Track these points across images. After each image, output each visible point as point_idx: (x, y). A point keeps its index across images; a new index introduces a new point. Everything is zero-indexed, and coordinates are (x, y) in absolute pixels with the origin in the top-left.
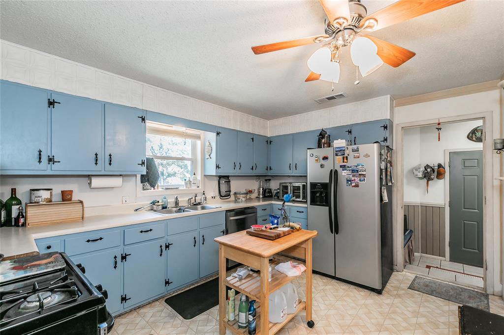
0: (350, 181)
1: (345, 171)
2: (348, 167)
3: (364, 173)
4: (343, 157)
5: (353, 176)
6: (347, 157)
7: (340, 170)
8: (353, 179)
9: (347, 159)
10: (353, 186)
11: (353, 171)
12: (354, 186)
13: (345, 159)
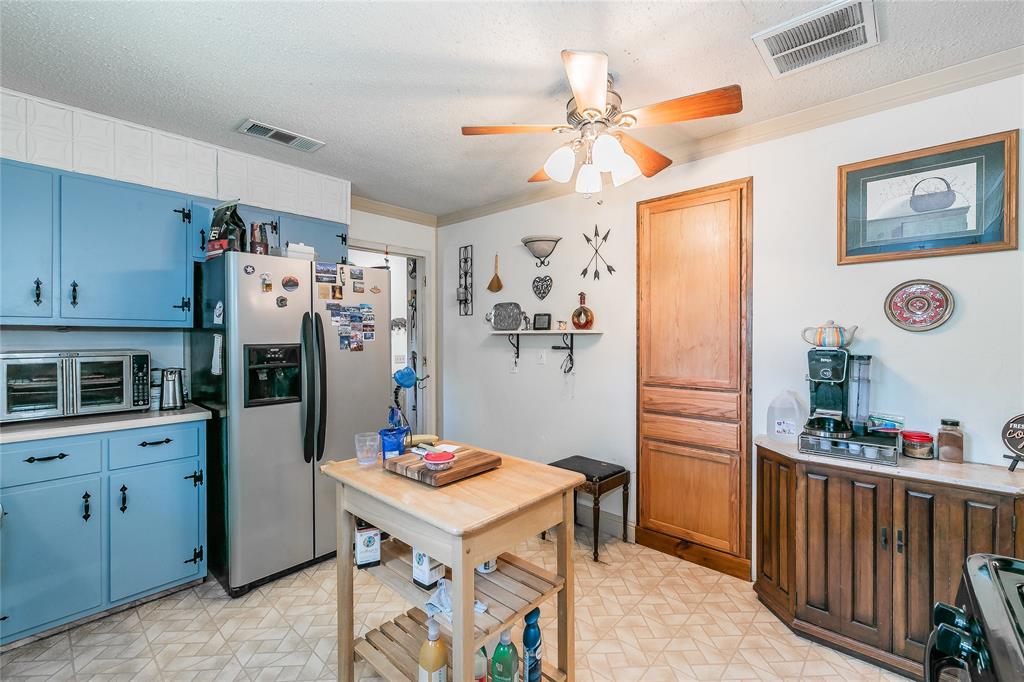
0: (347, 338)
1: (338, 318)
2: (344, 310)
3: (372, 323)
4: (333, 287)
5: (353, 328)
6: (341, 288)
7: (325, 315)
8: (353, 334)
9: (341, 293)
10: (352, 350)
11: (353, 318)
12: (355, 349)
13: (337, 291)
